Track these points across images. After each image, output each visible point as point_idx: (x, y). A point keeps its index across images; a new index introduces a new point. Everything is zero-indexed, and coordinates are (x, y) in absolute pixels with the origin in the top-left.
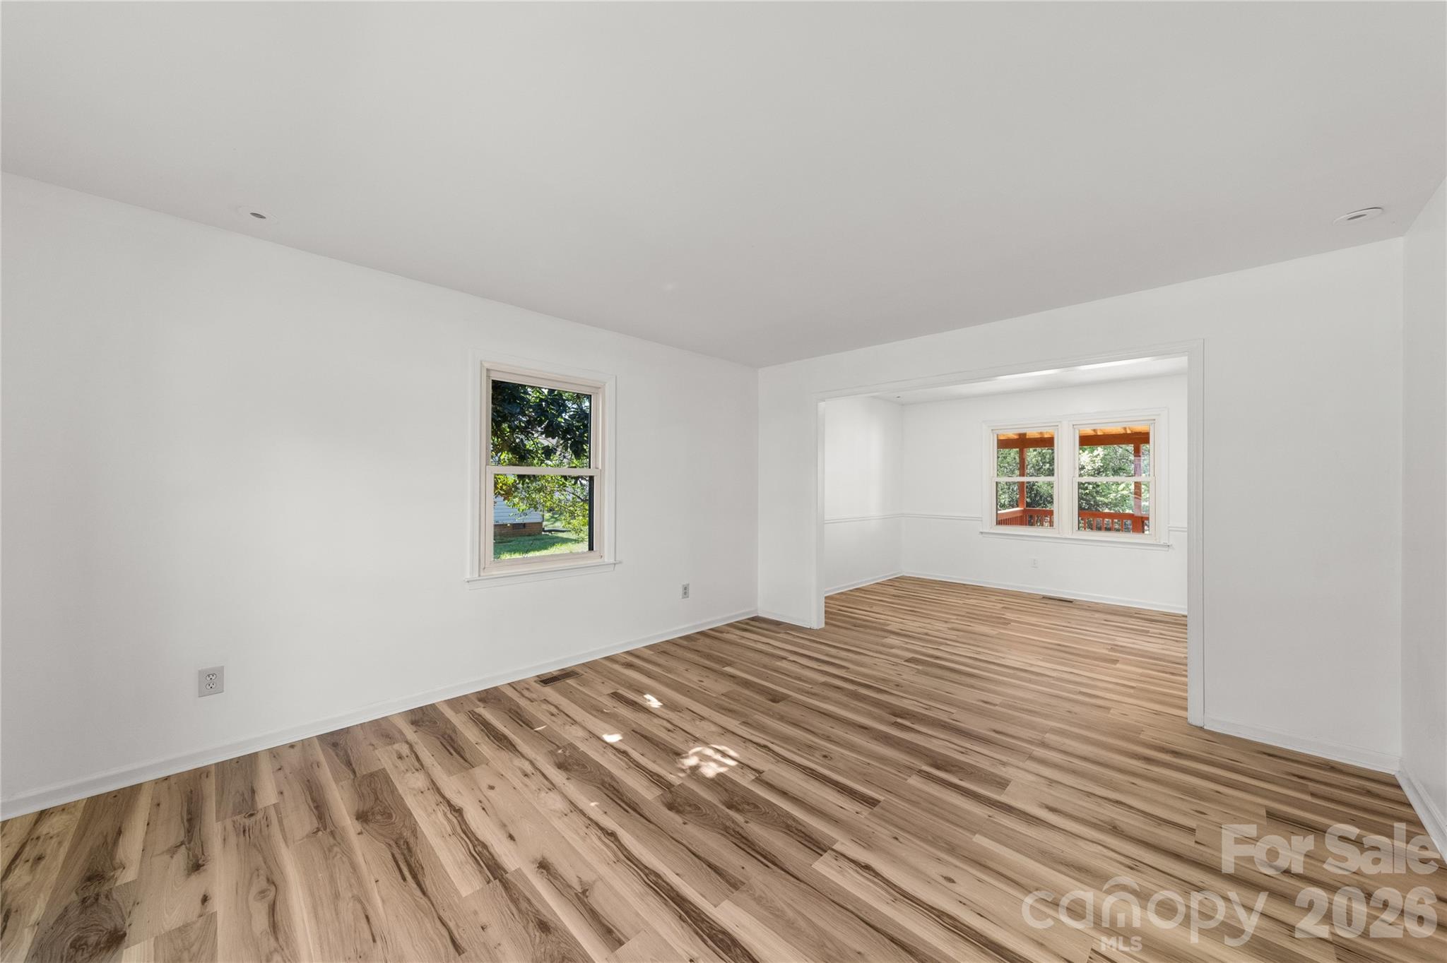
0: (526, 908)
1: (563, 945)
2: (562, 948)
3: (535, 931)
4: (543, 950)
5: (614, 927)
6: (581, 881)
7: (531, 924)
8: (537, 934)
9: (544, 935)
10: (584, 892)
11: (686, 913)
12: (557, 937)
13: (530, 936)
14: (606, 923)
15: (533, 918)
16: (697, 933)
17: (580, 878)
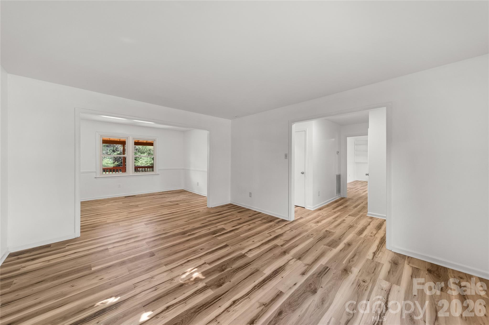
0: (274, 321)
1: (285, 306)
2: (286, 306)
3: (282, 315)
4: (288, 311)
5: (276, 294)
6: (260, 307)
7: (280, 318)
8: (283, 314)
9: (283, 312)
10: (264, 305)
11: (268, 279)
12: (283, 308)
13: (284, 317)
14: (275, 296)
15: (278, 318)
16: (274, 277)
17: (258, 308)
